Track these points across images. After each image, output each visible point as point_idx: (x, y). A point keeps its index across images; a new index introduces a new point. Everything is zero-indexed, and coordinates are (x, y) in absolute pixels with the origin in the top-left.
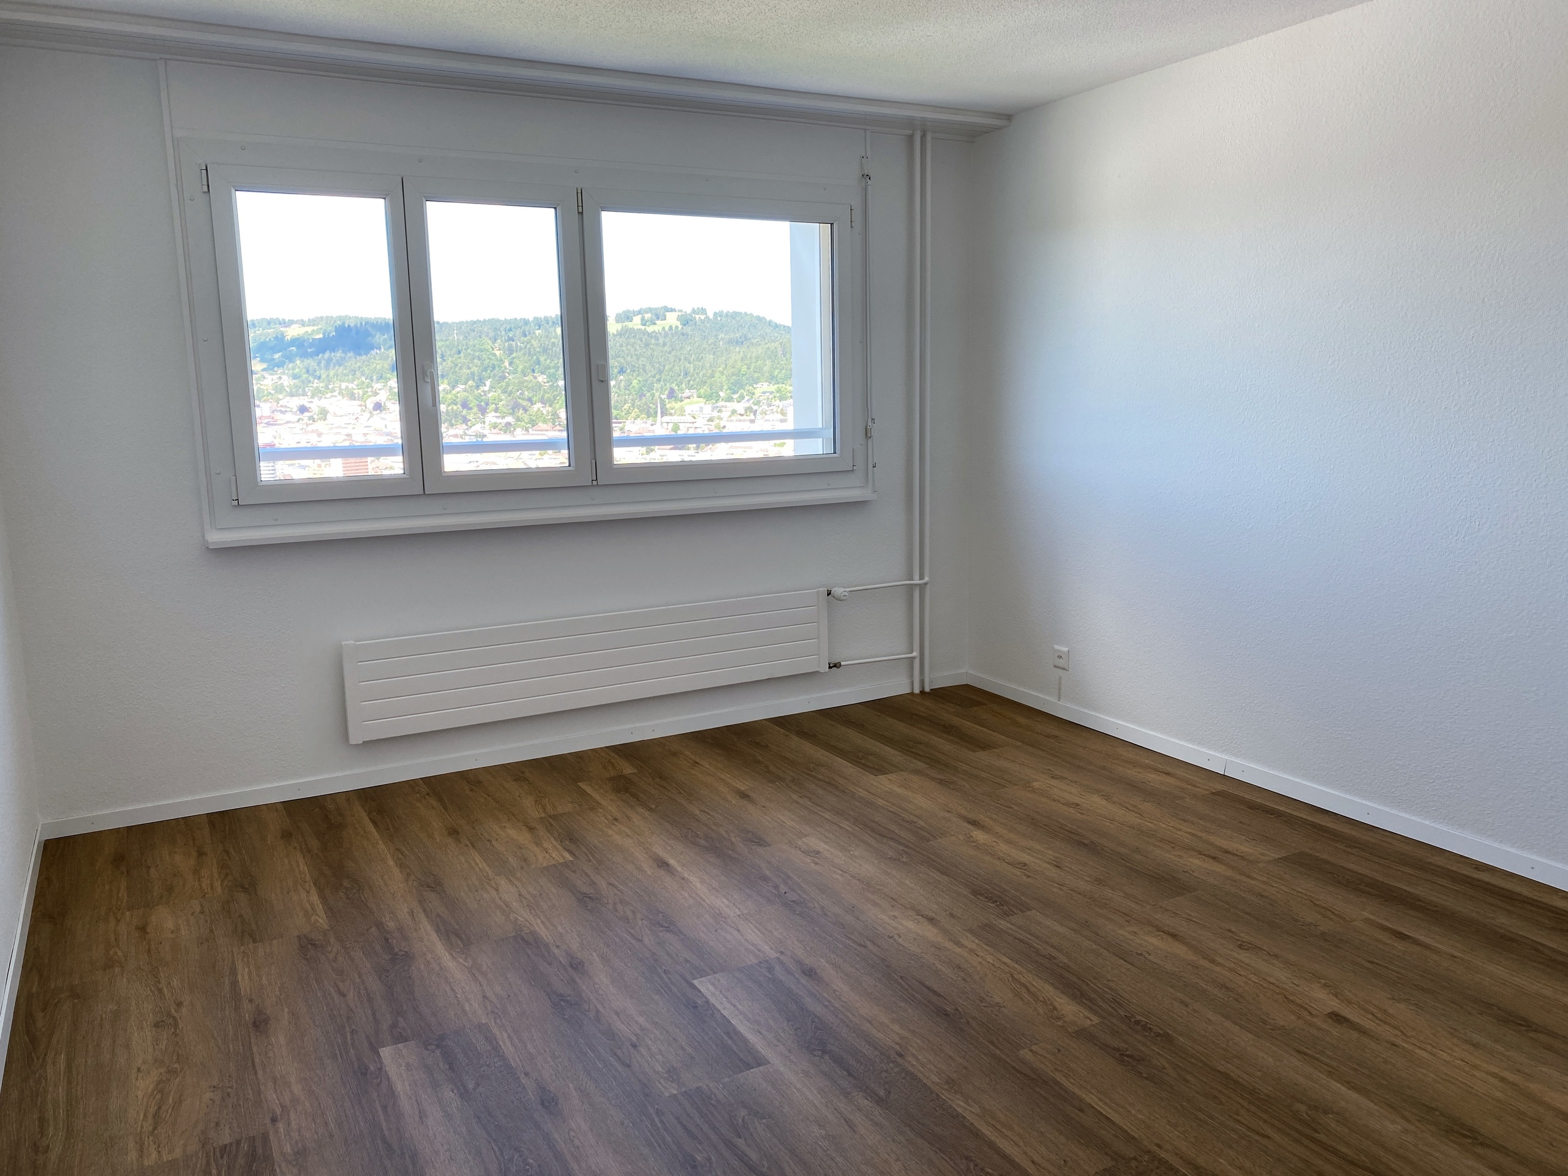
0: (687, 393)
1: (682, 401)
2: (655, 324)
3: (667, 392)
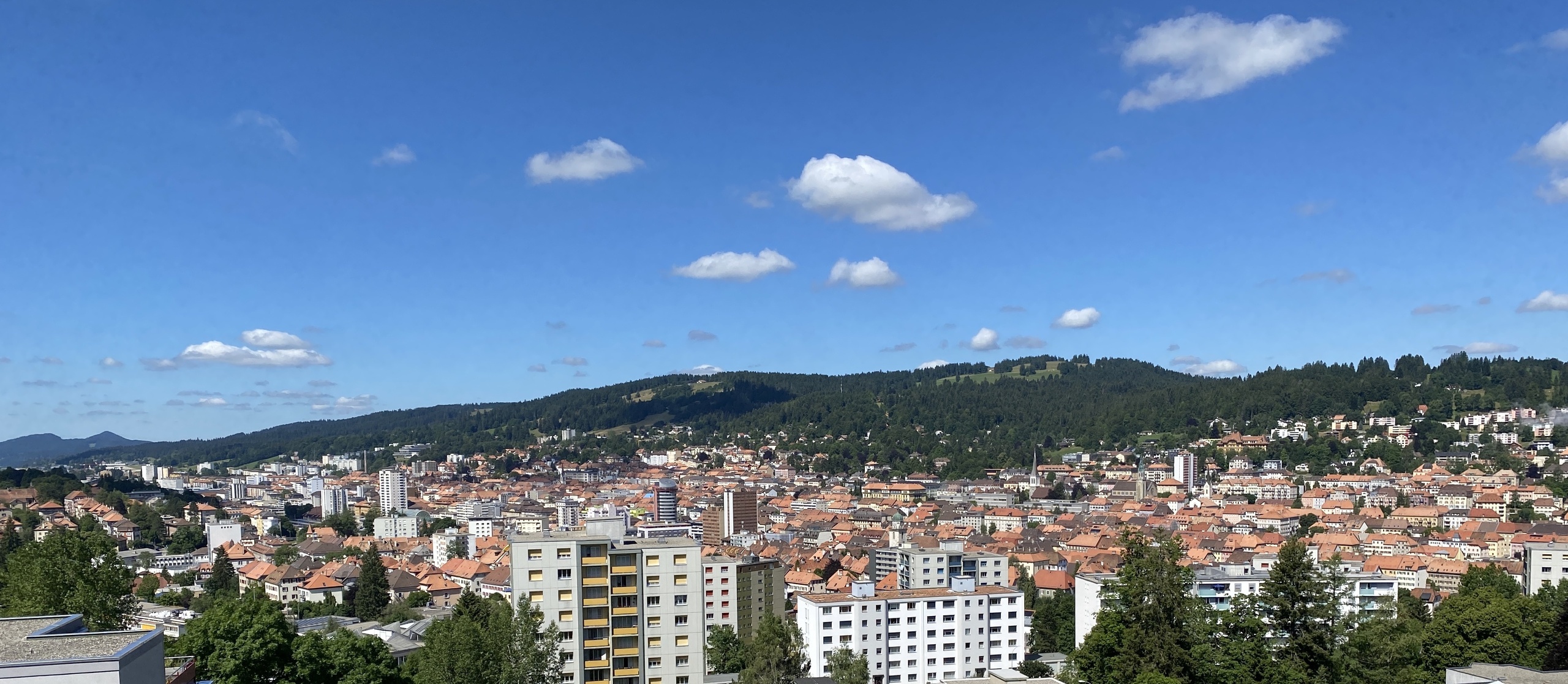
0: (1065, 441)
1: (1059, 449)
2: (1034, 373)
3: (1044, 441)
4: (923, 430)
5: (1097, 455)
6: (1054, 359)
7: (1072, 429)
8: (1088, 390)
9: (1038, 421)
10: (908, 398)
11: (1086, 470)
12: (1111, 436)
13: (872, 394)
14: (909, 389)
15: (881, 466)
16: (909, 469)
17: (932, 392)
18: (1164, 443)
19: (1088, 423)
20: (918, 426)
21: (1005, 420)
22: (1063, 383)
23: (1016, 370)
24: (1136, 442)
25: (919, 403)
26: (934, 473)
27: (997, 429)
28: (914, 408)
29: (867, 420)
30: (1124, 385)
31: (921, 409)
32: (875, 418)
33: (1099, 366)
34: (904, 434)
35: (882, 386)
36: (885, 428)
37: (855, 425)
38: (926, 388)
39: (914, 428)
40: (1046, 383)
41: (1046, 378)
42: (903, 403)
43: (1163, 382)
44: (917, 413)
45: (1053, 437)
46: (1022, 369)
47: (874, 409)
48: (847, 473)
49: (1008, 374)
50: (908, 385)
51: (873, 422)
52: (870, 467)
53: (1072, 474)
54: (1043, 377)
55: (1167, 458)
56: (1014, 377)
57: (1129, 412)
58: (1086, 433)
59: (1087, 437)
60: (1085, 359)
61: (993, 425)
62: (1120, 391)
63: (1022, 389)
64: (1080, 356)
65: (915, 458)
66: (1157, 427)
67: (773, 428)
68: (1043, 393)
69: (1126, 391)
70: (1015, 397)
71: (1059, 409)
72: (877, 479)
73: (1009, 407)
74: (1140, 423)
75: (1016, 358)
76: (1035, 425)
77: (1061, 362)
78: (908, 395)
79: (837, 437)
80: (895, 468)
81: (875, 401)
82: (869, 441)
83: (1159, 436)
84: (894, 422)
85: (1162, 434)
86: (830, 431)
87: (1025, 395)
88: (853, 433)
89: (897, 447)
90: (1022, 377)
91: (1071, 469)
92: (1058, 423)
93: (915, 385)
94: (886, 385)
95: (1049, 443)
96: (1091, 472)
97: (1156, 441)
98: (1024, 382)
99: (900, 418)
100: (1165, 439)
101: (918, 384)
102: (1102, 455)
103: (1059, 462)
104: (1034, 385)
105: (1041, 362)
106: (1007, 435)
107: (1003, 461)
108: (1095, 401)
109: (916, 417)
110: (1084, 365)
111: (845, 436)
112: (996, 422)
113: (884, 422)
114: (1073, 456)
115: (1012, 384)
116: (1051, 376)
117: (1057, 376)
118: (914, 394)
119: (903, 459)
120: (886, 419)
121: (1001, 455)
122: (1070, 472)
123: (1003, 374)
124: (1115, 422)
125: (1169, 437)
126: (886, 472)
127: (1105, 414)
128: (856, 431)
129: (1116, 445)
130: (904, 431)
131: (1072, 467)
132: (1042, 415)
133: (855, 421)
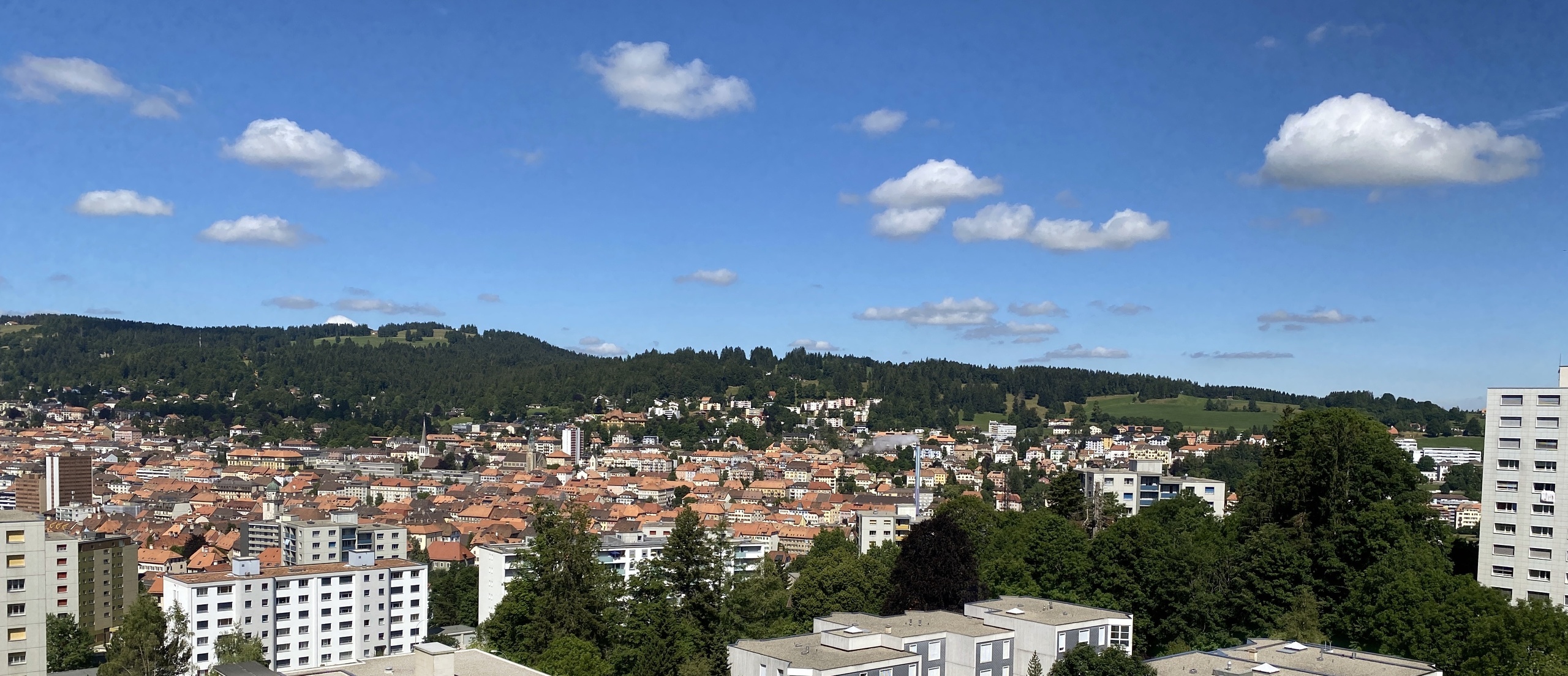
0: (454, 410)
1: (448, 419)
2: (421, 340)
3: (432, 409)
4: (299, 393)
5: (487, 426)
6: (441, 327)
7: (462, 399)
8: (477, 361)
9: (426, 389)
10: (282, 357)
11: (476, 440)
12: (501, 408)
13: (239, 350)
14: (282, 348)
15: (250, 430)
16: (283, 435)
17: (309, 351)
18: (551, 416)
19: (477, 393)
20: (292, 388)
21: (390, 386)
22: (451, 352)
23: (402, 336)
24: (525, 415)
25: (294, 364)
26: (312, 439)
27: (383, 396)
28: (288, 369)
29: (232, 379)
30: (512, 358)
31: (296, 371)
32: (242, 378)
33: (487, 337)
34: (276, 396)
35: (249, 342)
36: (254, 388)
37: (218, 383)
38: (303, 348)
39: (288, 390)
40: (433, 351)
41: (434, 345)
42: (275, 362)
43: (550, 357)
44: (292, 374)
45: (442, 406)
46: (408, 334)
47: (241, 367)
48: (208, 437)
49: (394, 339)
50: (281, 344)
51: (239, 381)
52: (236, 431)
53: (462, 444)
54: (430, 344)
55: (556, 431)
56: (400, 343)
57: (518, 385)
58: (476, 403)
59: (477, 408)
60: (473, 329)
61: (377, 391)
62: (508, 364)
63: (409, 355)
64: (468, 326)
65: (290, 423)
66: (545, 401)
67: (111, 383)
68: (431, 361)
69: (514, 364)
70: (402, 364)
71: (447, 377)
72: (245, 445)
73: (395, 372)
74: (529, 396)
75: (402, 323)
76: (422, 393)
77: (448, 331)
78: (281, 353)
79: (195, 396)
80: (266, 433)
81: (242, 358)
82: (235, 402)
83: (546, 409)
84: (265, 383)
85: (550, 408)
86: (186, 390)
87: (411, 361)
88: (214, 392)
89: (269, 411)
90: (408, 343)
91: (461, 439)
92: (446, 393)
93: (289, 344)
94: (254, 342)
95: (437, 412)
96: (482, 443)
97: (544, 414)
98: (410, 348)
99: (272, 378)
100: (552, 412)
101: (292, 342)
102: (493, 426)
103: (449, 431)
104: (420, 352)
105: (428, 329)
106: (393, 402)
107: (390, 429)
108: (484, 372)
109: (290, 378)
110: (473, 335)
111: (205, 396)
112: (381, 387)
113: (252, 382)
114: (463, 426)
115: (397, 350)
116: (438, 344)
117: (445, 344)
118: (287, 353)
119: (276, 424)
120: (255, 379)
121: (387, 423)
122: (460, 442)
123: (388, 339)
124: (504, 394)
125: (556, 411)
126: (255, 437)
127: (494, 385)
128: (218, 390)
129: (506, 416)
130: (277, 392)
131: (462, 437)
132: (430, 382)
133: (217, 379)
